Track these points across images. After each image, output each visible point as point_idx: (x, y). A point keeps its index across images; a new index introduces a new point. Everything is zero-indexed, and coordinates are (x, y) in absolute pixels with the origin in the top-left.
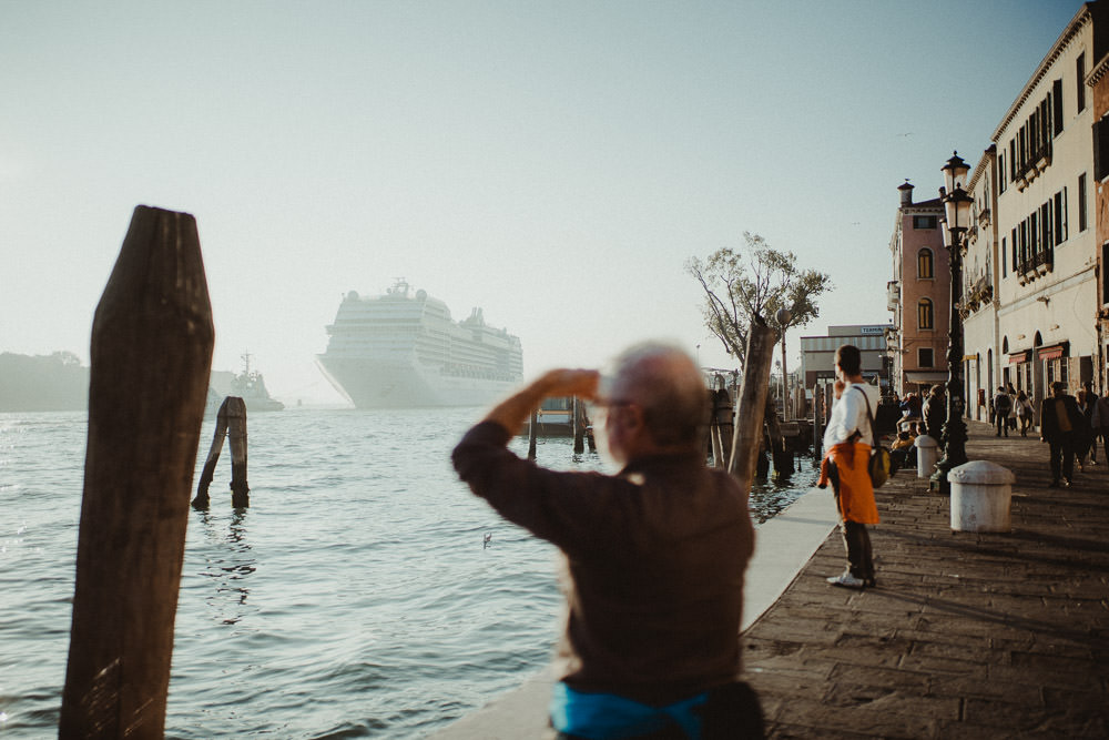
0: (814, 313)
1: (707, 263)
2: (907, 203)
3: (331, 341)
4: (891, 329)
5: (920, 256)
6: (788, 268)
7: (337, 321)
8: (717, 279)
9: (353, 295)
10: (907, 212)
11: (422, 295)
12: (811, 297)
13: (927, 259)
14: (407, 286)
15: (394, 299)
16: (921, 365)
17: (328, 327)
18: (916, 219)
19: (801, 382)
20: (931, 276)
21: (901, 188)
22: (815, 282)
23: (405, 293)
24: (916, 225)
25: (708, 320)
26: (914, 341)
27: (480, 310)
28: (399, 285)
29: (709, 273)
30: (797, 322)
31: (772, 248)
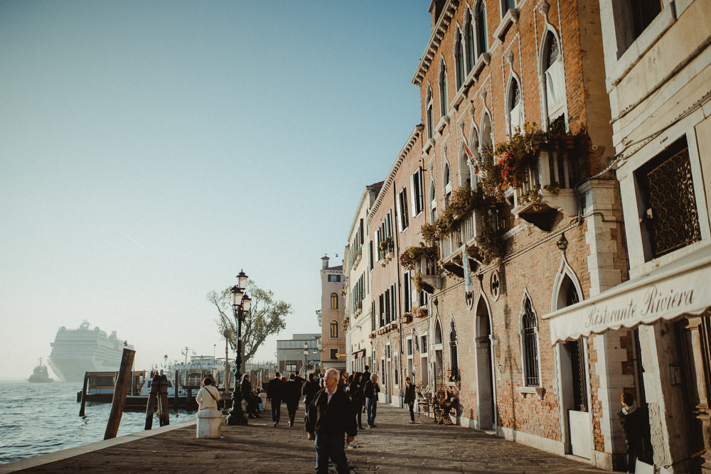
0: (283, 327)
1: (220, 295)
2: (326, 268)
3: (53, 350)
4: (317, 337)
5: (331, 297)
6: (267, 300)
7: (56, 341)
8: (226, 305)
9: (63, 328)
10: (324, 272)
11: (97, 329)
12: (281, 317)
13: (335, 298)
14: (88, 324)
15: (83, 331)
16: (331, 358)
17: (51, 344)
18: (329, 276)
19: (277, 367)
20: (337, 308)
21: (323, 258)
22: (283, 308)
23: (87, 327)
24: (329, 280)
25: (221, 329)
26: (327, 345)
27: (115, 332)
28: (84, 324)
29: (222, 301)
30: (273, 332)
31: (259, 288)
